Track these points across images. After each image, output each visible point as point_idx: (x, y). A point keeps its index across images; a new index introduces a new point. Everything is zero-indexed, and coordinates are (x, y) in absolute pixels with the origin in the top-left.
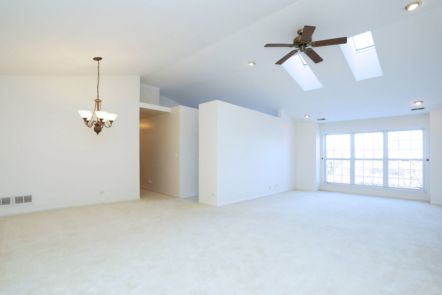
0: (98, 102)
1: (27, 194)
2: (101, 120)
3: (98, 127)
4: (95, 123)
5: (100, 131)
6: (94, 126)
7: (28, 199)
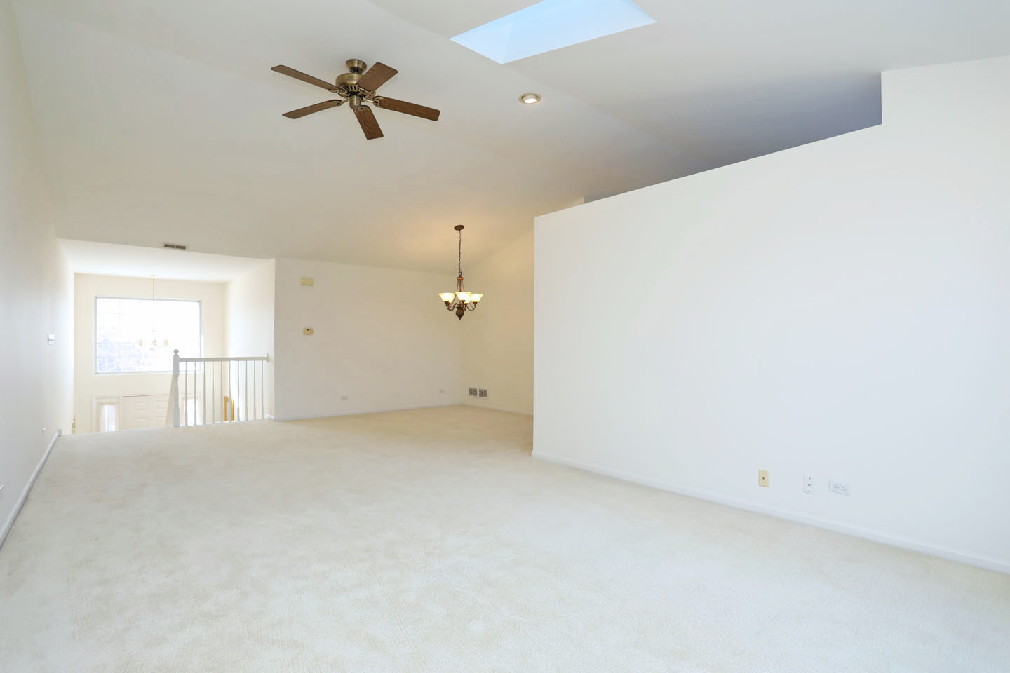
0: (460, 279)
1: (483, 388)
2: (463, 301)
3: (461, 309)
4: (457, 306)
5: (462, 314)
6: (456, 309)
7: (484, 394)
